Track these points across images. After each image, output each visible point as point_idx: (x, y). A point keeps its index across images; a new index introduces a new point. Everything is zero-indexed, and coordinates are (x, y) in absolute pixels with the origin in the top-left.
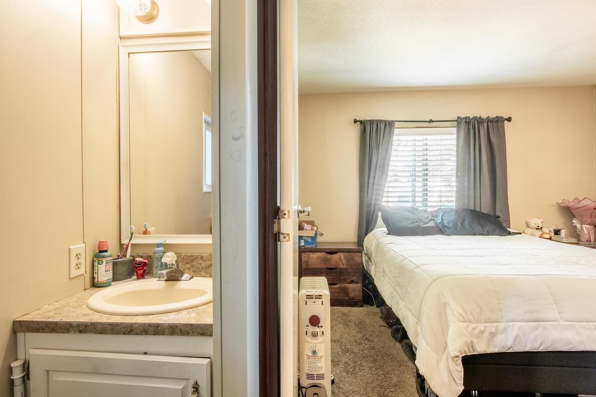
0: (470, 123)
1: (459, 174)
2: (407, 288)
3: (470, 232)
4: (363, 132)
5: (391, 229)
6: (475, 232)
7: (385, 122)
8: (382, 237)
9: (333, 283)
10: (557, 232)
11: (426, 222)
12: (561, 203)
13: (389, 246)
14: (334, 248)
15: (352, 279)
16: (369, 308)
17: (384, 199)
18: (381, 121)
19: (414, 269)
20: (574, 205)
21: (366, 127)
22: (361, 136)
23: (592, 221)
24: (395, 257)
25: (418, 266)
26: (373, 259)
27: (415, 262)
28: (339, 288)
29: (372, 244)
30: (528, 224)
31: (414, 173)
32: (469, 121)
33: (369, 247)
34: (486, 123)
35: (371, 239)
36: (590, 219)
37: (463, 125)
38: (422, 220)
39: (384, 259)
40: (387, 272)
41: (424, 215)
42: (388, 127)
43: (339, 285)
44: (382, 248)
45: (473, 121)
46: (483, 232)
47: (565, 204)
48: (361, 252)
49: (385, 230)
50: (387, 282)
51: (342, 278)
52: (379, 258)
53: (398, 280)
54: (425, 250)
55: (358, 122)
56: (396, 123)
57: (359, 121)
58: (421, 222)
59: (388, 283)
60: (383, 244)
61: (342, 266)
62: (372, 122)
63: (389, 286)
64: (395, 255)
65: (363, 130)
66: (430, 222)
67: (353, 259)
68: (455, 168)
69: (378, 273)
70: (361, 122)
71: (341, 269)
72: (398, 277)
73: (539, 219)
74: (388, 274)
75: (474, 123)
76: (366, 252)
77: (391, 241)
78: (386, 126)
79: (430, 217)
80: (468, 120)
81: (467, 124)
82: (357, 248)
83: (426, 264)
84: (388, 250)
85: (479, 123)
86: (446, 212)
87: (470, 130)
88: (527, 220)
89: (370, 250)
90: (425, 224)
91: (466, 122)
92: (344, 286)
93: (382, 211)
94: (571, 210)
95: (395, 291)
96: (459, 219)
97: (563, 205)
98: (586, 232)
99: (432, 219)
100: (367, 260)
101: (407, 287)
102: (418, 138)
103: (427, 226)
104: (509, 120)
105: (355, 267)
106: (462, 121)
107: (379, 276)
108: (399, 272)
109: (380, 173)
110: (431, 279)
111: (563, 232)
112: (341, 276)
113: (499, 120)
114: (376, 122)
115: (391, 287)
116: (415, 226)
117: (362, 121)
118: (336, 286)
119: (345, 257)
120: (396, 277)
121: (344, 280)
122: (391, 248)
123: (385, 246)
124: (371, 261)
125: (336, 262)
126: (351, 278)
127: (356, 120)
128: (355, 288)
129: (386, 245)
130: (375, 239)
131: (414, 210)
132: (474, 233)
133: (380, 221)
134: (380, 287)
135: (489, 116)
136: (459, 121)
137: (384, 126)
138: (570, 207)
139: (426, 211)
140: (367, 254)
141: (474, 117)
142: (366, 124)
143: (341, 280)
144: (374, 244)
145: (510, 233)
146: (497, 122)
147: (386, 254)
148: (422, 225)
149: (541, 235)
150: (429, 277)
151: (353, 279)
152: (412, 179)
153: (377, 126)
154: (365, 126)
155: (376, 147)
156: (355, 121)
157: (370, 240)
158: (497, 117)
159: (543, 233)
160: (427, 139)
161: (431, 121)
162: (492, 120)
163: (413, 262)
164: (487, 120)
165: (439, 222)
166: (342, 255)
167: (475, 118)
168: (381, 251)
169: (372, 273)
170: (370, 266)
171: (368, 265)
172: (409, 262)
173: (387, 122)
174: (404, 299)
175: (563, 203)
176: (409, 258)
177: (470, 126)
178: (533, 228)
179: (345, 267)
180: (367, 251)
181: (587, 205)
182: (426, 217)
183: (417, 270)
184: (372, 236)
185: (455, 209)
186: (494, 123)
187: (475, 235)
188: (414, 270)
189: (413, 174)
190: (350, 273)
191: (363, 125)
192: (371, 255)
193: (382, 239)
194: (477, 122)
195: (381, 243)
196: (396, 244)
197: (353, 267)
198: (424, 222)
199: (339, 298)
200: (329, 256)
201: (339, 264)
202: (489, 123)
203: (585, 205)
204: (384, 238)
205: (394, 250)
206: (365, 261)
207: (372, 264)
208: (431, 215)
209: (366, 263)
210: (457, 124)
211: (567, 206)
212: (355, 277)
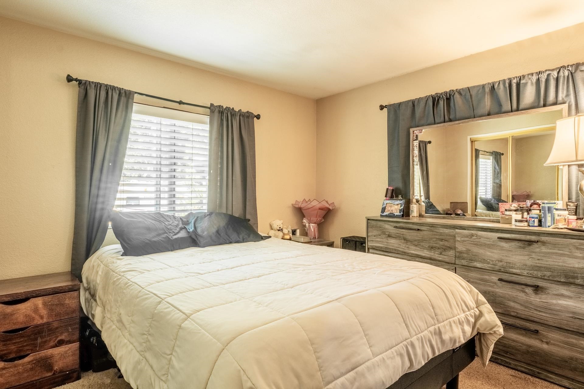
0: (223, 114)
1: (212, 172)
2: (171, 358)
3: (226, 240)
4: (83, 98)
5: (129, 246)
6: (231, 239)
7: (120, 90)
8: (115, 261)
9: (18, 355)
10: (294, 232)
11: (176, 231)
12: (295, 204)
13: (129, 275)
14: (22, 292)
15: (59, 339)
16: (92, 378)
17: (117, 203)
18: (114, 88)
19: (183, 323)
20: (305, 206)
21: (89, 91)
22: (79, 103)
23: (317, 220)
24: (141, 296)
25: (188, 317)
26: (99, 297)
27: (181, 308)
28: (32, 361)
29: (97, 272)
30: (271, 226)
31: (159, 167)
32: (223, 111)
33: (92, 277)
34: (239, 117)
35: (95, 264)
36: (315, 218)
37: (216, 114)
38: (171, 230)
39: (119, 299)
40: (126, 323)
41: (173, 223)
42: (123, 99)
43: (33, 356)
44: (115, 279)
45: (227, 112)
46: (239, 239)
47: (298, 205)
48: (78, 290)
49: (118, 247)
50: (126, 341)
51: (39, 340)
52: (111, 297)
53: (149, 341)
54: (186, 277)
55: (74, 82)
56: (136, 95)
57: (76, 80)
58: (171, 232)
59: (128, 343)
60: (116, 273)
61: (38, 321)
62: (99, 86)
63: (132, 350)
64: (140, 294)
65: (84, 96)
66: (181, 231)
67: (62, 305)
68: (207, 163)
69: (108, 321)
70: (80, 82)
71: (37, 326)
72: (150, 334)
73: (280, 220)
74: (127, 326)
75: (228, 115)
76: (85, 285)
77: (129, 266)
78: (121, 96)
79: (181, 225)
80: (221, 110)
81: (220, 114)
82: (69, 283)
83: (201, 310)
84: (126, 284)
85: (232, 115)
86: (199, 218)
87: (223, 122)
88: (271, 222)
89: (94, 283)
90: (175, 235)
91: (219, 111)
92: (44, 355)
93: (113, 220)
94: (303, 211)
95: (144, 359)
96: (214, 226)
97: (297, 206)
98: (313, 230)
99: (183, 227)
100: (88, 298)
101: (170, 356)
102: (165, 121)
103: (178, 238)
104: (258, 117)
105: (66, 317)
106: (215, 109)
107: (111, 327)
108: (150, 326)
109: (110, 164)
110: (219, 343)
111: (298, 232)
112: (36, 339)
113: (250, 116)
114: (105, 88)
115: (134, 351)
116: (163, 239)
117: (81, 80)
118: (27, 359)
119: (46, 303)
120: (144, 334)
121: (42, 344)
122: (132, 280)
123: (120, 277)
124: (95, 300)
125: (26, 316)
126: (57, 337)
127: (71, 77)
128: (66, 352)
129: (122, 274)
130: (102, 264)
131: (159, 217)
132: (230, 241)
133: (110, 234)
134: (113, 348)
135: (241, 110)
136: (212, 109)
137: (117, 95)
138: (302, 208)
139: (174, 217)
140: (88, 289)
141: (227, 107)
142: (88, 87)
143: (37, 347)
144: (100, 273)
145: (263, 238)
146: (248, 117)
147: (124, 291)
148: (172, 237)
149: (283, 236)
150: (214, 340)
151: (63, 337)
152: (157, 175)
153: (107, 93)
154: (86, 89)
155: (105, 125)
156: (69, 79)
157: (93, 266)
158: (248, 112)
159: (284, 234)
160: (175, 124)
161: (180, 103)
162: (244, 115)
163: (178, 306)
164: (239, 113)
165: (191, 230)
166: (39, 302)
167: (228, 109)
168: (114, 284)
169: (97, 322)
170: (94, 309)
171: (90, 307)
172: (169, 307)
173: (122, 91)
174: (163, 378)
175: (296, 204)
176: (169, 300)
177: (224, 116)
178: (276, 229)
179: (45, 320)
180: (88, 283)
181: (315, 206)
182: (176, 226)
183: (186, 324)
184: (98, 260)
185: (208, 214)
186: (245, 118)
187: (231, 243)
188: (183, 325)
189: (157, 168)
190: (57, 328)
191: (83, 87)
192: (95, 290)
193: (114, 264)
194: (230, 114)
195: (114, 272)
196: (140, 272)
197: (62, 318)
198: (174, 232)
199: (33, 379)
200: (9, 309)
201: (33, 319)
202: (241, 117)
203: (313, 206)
204: (119, 261)
205: (138, 283)
206: (85, 300)
207: (97, 304)
208: (181, 222)
209: (87, 304)
210: (210, 112)
211: (300, 207)
212: (66, 334)
